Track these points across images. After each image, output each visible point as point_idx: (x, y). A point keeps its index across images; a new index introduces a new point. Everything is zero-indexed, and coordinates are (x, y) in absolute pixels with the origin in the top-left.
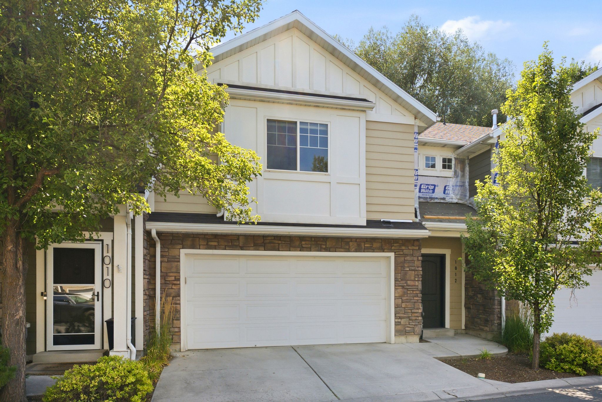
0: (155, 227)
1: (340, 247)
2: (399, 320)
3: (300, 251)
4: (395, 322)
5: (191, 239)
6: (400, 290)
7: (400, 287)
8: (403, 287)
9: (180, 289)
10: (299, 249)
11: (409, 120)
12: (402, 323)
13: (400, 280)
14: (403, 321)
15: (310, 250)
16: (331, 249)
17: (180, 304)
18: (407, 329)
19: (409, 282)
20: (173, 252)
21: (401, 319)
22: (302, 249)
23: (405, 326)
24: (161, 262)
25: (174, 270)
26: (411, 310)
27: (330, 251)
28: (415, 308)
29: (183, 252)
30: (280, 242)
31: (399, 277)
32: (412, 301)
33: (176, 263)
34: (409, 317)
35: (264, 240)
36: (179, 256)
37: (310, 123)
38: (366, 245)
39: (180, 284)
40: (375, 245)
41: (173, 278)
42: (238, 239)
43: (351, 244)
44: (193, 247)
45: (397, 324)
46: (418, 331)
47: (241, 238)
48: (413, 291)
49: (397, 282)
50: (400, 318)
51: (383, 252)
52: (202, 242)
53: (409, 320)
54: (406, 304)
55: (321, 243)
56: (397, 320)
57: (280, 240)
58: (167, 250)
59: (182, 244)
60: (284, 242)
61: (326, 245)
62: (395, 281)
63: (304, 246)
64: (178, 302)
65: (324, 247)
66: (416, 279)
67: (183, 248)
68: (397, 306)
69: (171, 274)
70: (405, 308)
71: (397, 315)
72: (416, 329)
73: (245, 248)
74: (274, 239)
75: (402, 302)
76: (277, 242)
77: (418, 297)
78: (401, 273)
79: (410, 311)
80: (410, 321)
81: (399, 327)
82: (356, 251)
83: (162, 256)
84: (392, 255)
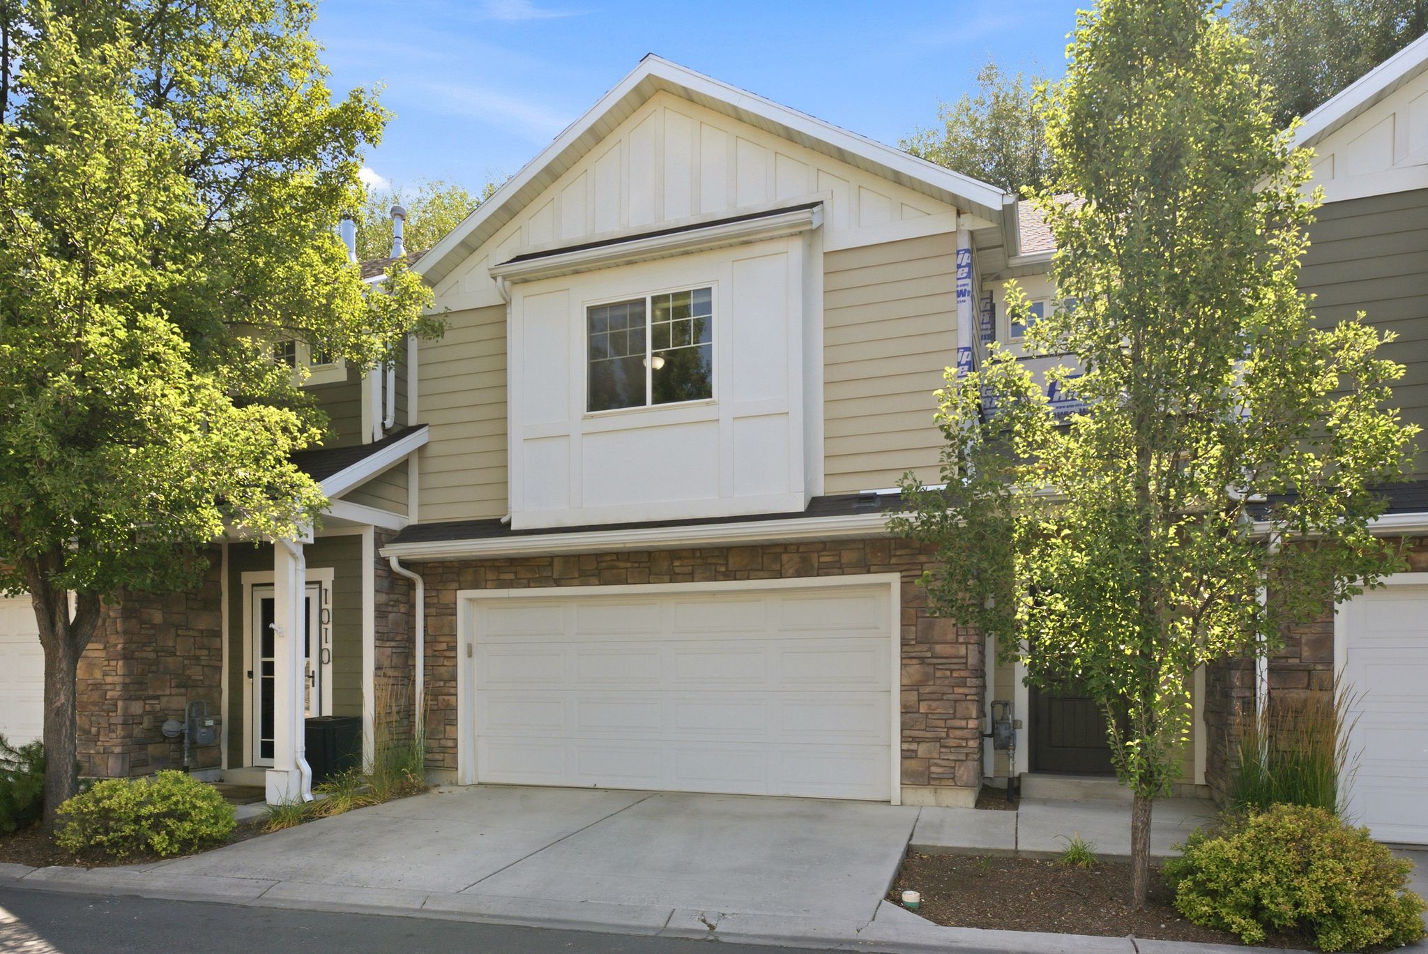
0: (394, 553)
1: (760, 567)
2: (914, 746)
3: (671, 581)
4: (902, 750)
5: (472, 569)
6: (915, 669)
7: (915, 661)
8: (922, 660)
9: (456, 666)
10: (667, 578)
11: (944, 222)
12: (920, 754)
13: (913, 642)
14: (922, 749)
15: (690, 577)
16: (738, 575)
17: (456, 695)
18: (933, 769)
19: (939, 649)
20: (446, 597)
21: (918, 743)
22: (673, 578)
23: (928, 762)
24: (426, 616)
25: (446, 630)
26: (946, 720)
27: (736, 579)
28: (958, 716)
29: (462, 595)
30: (629, 565)
31: (913, 636)
32: (950, 697)
33: (450, 618)
34: (938, 739)
35: (598, 563)
36: (456, 604)
37: (674, 295)
38: (823, 559)
39: (456, 657)
40: (847, 557)
41: (444, 646)
42: (551, 564)
43: (785, 557)
44: (475, 585)
45: (906, 755)
46: (965, 777)
47: (556, 560)
48: (952, 671)
49: (906, 648)
50: (915, 740)
51: (869, 572)
52: (491, 575)
53: (942, 746)
54: (930, 706)
55: (714, 561)
56: (906, 746)
57: (628, 560)
58: (434, 594)
59: (459, 582)
60: (637, 565)
61: (727, 565)
62: (903, 645)
63: (677, 570)
64: (452, 691)
65: (723, 569)
66: (961, 639)
67: (460, 589)
68: (906, 710)
69: (442, 639)
70: (927, 714)
71: (907, 733)
72: (961, 772)
73: (563, 582)
74: (618, 559)
75: (919, 701)
76: (622, 564)
77: (965, 686)
78: (916, 625)
79: (942, 723)
80: (943, 750)
81: (913, 764)
82: (799, 575)
83: (426, 605)
84: (894, 579)
